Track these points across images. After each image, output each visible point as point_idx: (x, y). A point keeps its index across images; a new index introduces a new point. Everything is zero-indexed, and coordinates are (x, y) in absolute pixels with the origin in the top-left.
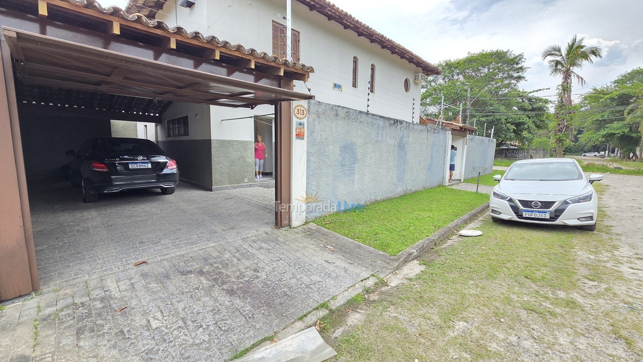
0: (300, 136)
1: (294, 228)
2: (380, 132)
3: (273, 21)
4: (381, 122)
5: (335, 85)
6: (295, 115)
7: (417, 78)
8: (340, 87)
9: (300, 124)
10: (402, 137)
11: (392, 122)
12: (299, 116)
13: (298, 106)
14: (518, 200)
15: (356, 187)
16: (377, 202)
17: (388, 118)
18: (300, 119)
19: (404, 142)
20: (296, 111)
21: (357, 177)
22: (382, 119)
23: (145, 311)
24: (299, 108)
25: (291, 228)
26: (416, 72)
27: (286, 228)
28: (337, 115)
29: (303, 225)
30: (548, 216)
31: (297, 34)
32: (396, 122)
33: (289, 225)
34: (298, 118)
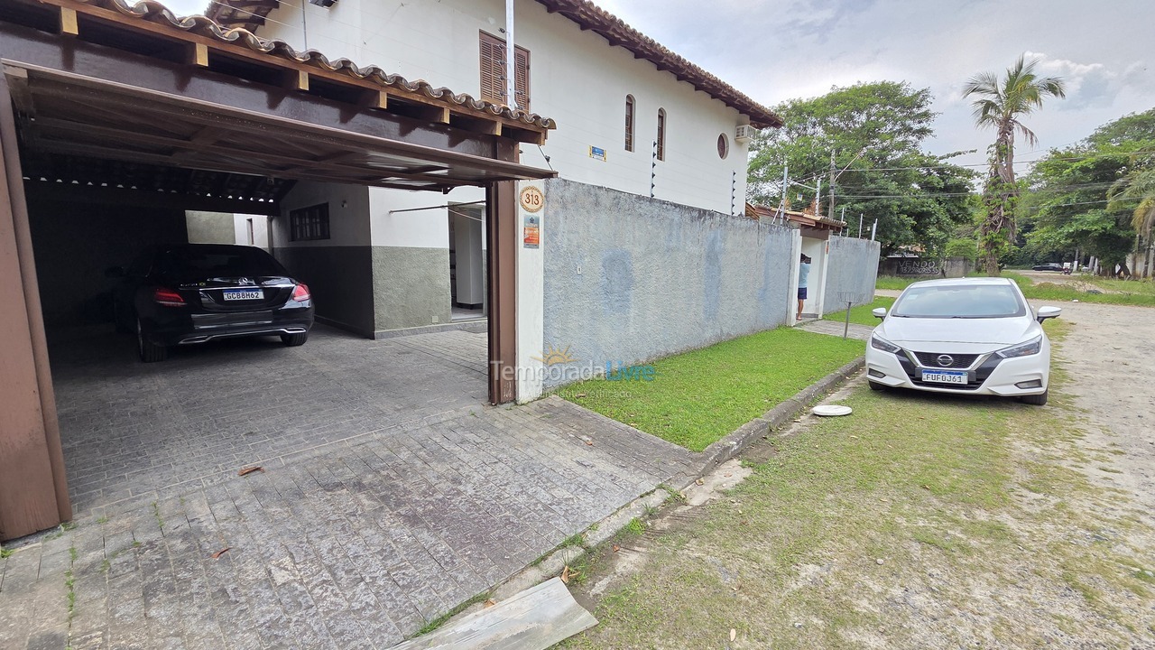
0: (531, 242)
1: (522, 405)
2: (674, 233)
3: (481, 31)
4: (675, 215)
5: (594, 150)
6: (523, 205)
7: (741, 133)
8: (602, 152)
9: (532, 221)
10: (714, 241)
11: (696, 214)
12: (529, 206)
13: (527, 189)
14: (915, 353)
15: (632, 330)
16: (669, 357)
17: (689, 208)
18: (532, 211)
19: (717, 249)
20: (524, 198)
21: (633, 312)
22: (678, 210)
23: (263, 554)
24: (529, 192)
25: (516, 404)
26: (740, 123)
27: (508, 406)
28: (597, 203)
29: (539, 399)
30: (964, 380)
31: (524, 54)
32: (703, 213)
33: (514, 400)
34: (527, 209)
